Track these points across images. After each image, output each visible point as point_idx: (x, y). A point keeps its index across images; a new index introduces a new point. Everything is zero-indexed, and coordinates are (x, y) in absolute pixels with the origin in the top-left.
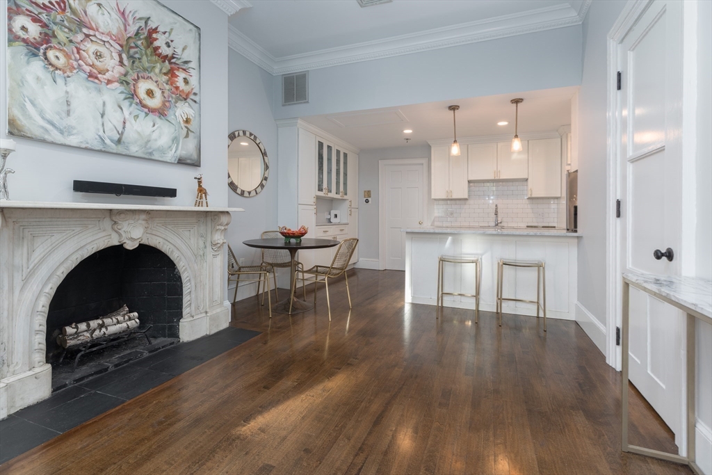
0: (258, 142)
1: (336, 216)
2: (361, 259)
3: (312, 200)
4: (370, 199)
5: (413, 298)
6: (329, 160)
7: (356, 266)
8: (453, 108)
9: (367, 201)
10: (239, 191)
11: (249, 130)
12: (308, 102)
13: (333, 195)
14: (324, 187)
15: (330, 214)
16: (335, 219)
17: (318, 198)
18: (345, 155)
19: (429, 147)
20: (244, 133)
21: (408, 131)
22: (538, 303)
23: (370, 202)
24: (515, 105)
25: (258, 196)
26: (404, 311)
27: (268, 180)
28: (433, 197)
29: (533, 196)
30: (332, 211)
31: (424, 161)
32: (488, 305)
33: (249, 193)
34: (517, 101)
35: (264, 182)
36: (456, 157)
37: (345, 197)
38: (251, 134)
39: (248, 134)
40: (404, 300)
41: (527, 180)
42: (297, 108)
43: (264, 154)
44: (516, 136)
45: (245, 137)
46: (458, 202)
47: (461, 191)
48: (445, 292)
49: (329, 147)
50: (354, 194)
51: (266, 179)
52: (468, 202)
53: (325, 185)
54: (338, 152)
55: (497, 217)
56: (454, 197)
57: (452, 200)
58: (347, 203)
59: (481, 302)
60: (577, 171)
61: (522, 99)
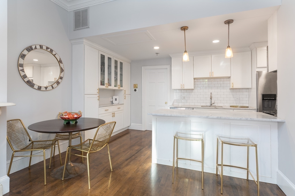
0: (54, 53)
1: (116, 99)
2: (132, 124)
3: (96, 91)
4: (137, 89)
5: (158, 160)
6: (109, 66)
7: (129, 128)
8: (184, 29)
9: (135, 90)
10: (36, 87)
11: (45, 44)
12: (89, 27)
13: (112, 87)
14: (105, 83)
15: (112, 99)
16: (116, 101)
17: (100, 90)
18: (121, 63)
19: (170, 59)
20: (41, 47)
21: (156, 48)
22: (247, 169)
23: (137, 91)
24: (227, 25)
25: (54, 90)
26: (151, 171)
27: (63, 79)
28: (173, 88)
29: (234, 87)
30: (114, 97)
31: (168, 67)
32: (210, 168)
33: (46, 88)
34: (229, 22)
35: (60, 80)
36: (186, 63)
37: (121, 88)
38: (47, 48)
39: (44, 48)
40: (151, 161)
41: (229, 78)
42: (83, 32)
43: (60, 62)
44: (229, 47)
45: (41, 50)
46: (188, 91)
47: (190, 85)
48: (179, 157)
49: (109, 59)
50: (127, 86)
51: (61, 78)
52: (194, 91)
53: (106, 81)
54: (116, 62)
55: (211, 100)
56: (185, 88)
57: (184, 90)
58: (123, 92)
59: (205, 165)
60: (276, 71)
61: (233, 20)
